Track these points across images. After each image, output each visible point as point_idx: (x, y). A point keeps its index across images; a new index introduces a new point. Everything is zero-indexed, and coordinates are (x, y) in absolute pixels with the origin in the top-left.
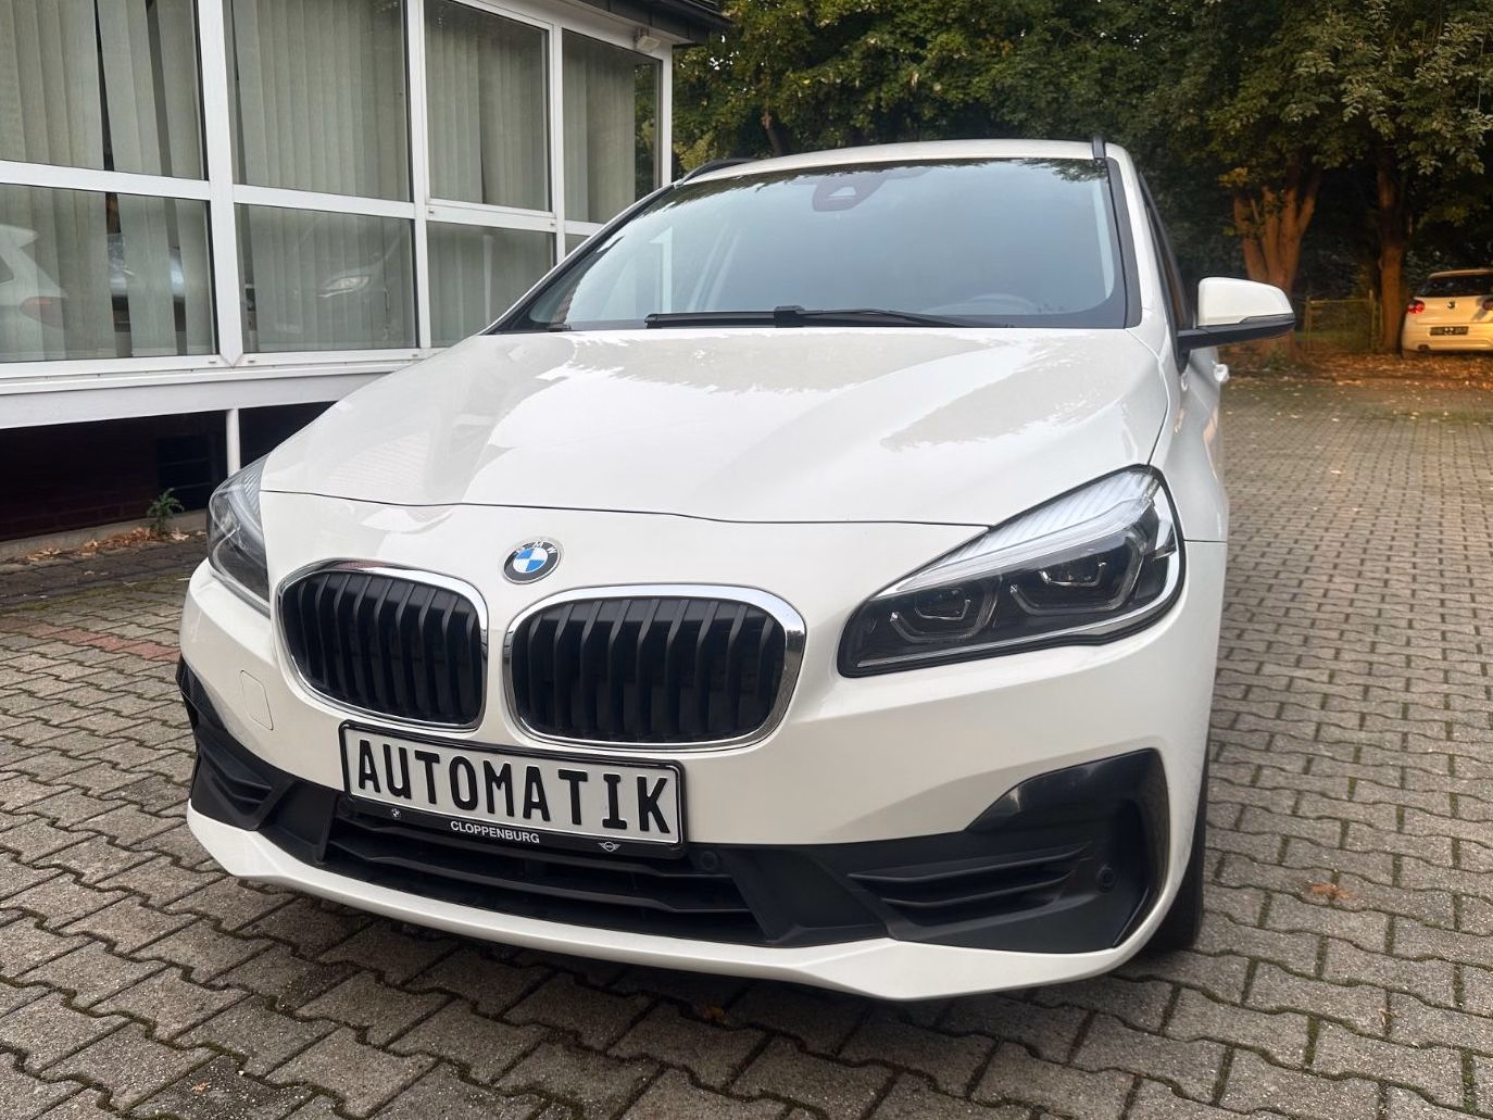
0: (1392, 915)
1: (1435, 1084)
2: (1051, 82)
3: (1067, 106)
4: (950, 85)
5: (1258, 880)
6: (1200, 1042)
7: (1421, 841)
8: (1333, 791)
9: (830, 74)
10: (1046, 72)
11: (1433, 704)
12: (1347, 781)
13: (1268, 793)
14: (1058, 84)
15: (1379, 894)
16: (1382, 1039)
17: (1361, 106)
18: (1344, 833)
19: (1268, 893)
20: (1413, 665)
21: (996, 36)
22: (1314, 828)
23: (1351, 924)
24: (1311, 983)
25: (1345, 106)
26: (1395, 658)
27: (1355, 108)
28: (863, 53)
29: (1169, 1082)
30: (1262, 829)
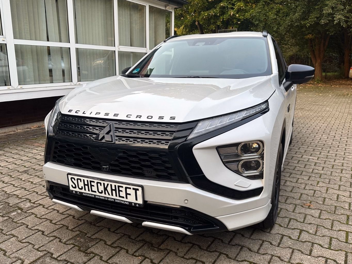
0: (321, 210)
1: (323, 243)
2: (265, 14)
3: (268, 20)
4: (240, 15)
5: (294, 202)
6: (277, 235)
7: (330, 195)
8: (313, 184)
9: (212, 12)
10: (263, 12)
11: (339, 165)
12: (317, 182)
13: (299, 184)
14: (266, 15)
15: (319, 206)
16: (314, 235)
17: (339, 21)
18: (314, 193)
19: (296, 205)
20: (337, 156)
21: (251, 3)
22: (308, 192)
23: (312, 212)
24: (302, 224)
25: (335, 20)
26: (333, 154)
27: (337, 21)
28: (220, 7)
29: (270, 242)
30: (297, 192)
